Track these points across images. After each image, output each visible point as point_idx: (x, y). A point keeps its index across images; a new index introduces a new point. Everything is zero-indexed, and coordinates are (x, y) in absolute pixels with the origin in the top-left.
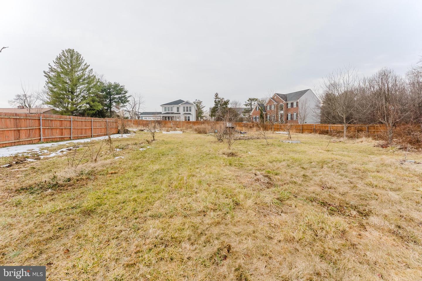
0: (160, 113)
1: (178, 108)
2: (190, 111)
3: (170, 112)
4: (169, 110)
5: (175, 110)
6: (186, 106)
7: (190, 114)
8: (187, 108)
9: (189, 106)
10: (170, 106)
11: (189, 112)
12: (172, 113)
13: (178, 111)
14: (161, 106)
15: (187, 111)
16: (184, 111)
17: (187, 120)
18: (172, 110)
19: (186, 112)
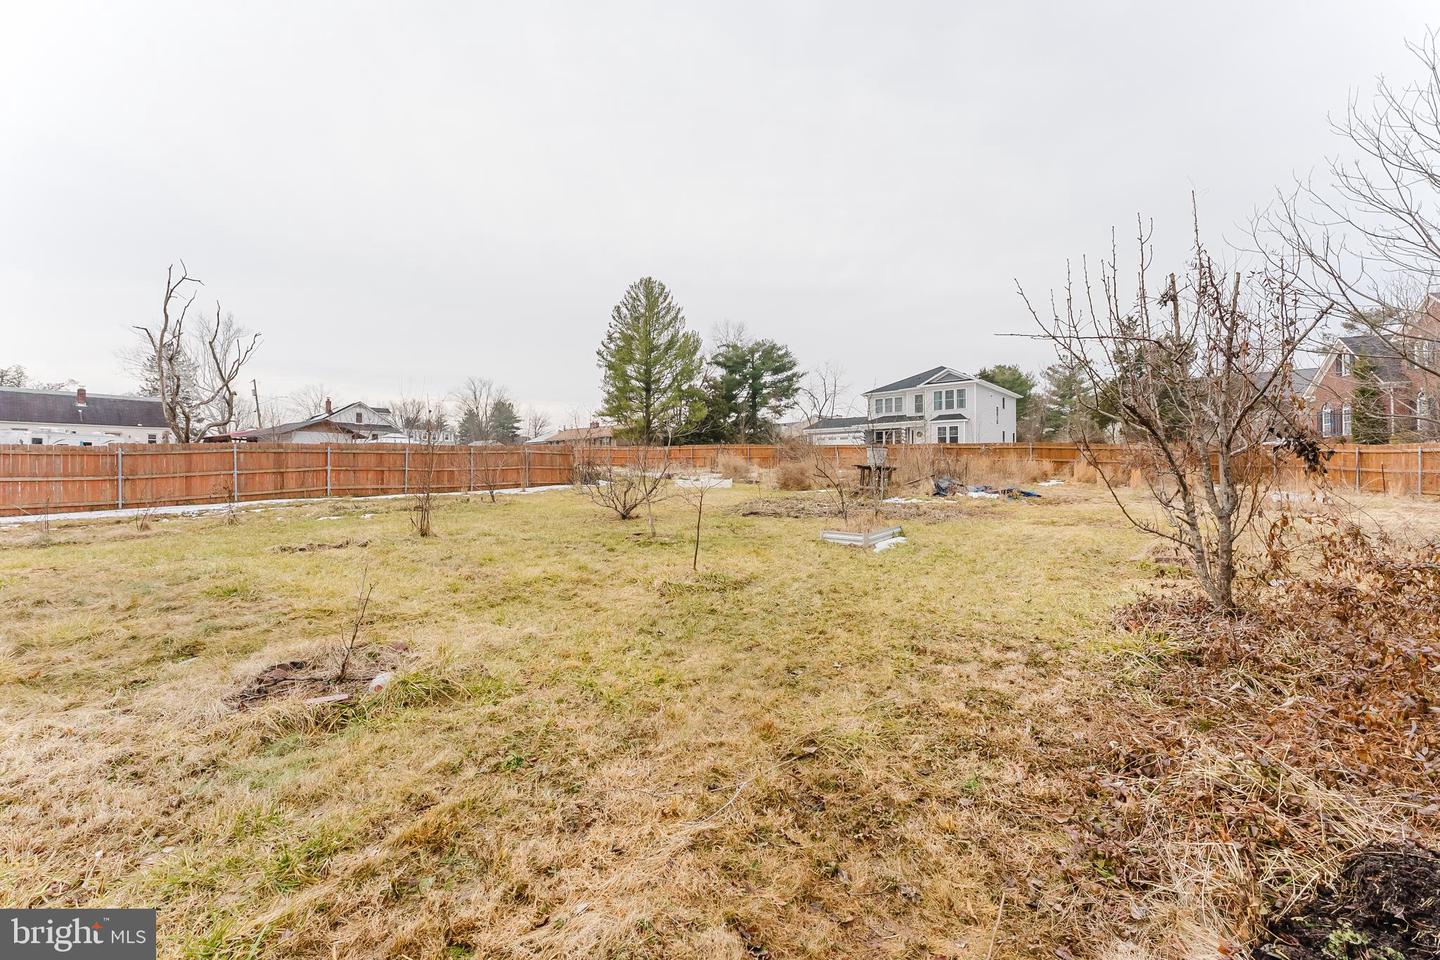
0: (864, 421)
1: (919, 398)
2: (961, 404)
3: (894, 413)
4: (889, 409)
5: (909, 408)
6: (944, 387)
7: (960, 417)
8: (949, 394)
9: (954, 386)
10: (893, 395)
11: (955, 411)
12: (902, 418)
13: (919, 408)
14: (865, 395)
15: (950, 405)
16: (938, 406)
17: (948, 441)
18: (899, 408)
19: (944, 412)
